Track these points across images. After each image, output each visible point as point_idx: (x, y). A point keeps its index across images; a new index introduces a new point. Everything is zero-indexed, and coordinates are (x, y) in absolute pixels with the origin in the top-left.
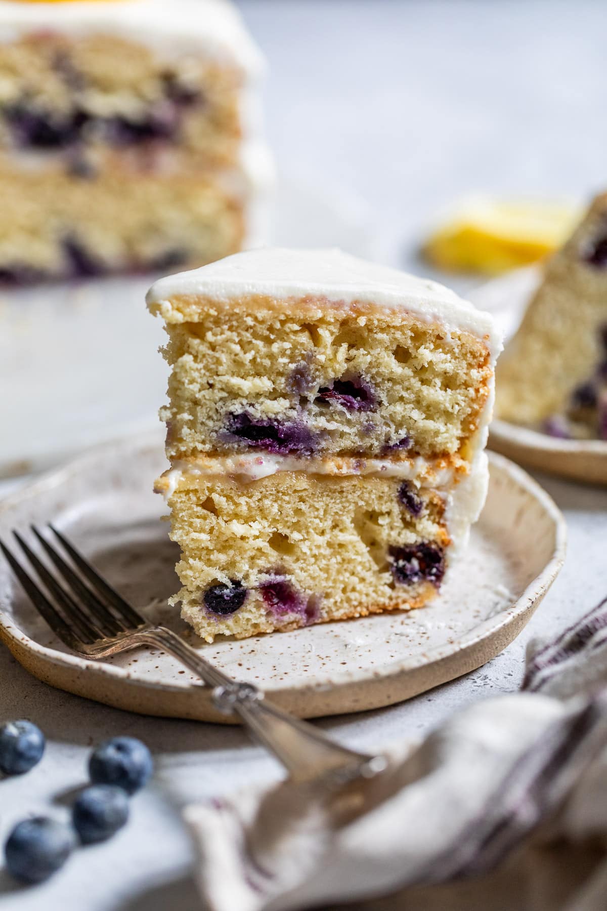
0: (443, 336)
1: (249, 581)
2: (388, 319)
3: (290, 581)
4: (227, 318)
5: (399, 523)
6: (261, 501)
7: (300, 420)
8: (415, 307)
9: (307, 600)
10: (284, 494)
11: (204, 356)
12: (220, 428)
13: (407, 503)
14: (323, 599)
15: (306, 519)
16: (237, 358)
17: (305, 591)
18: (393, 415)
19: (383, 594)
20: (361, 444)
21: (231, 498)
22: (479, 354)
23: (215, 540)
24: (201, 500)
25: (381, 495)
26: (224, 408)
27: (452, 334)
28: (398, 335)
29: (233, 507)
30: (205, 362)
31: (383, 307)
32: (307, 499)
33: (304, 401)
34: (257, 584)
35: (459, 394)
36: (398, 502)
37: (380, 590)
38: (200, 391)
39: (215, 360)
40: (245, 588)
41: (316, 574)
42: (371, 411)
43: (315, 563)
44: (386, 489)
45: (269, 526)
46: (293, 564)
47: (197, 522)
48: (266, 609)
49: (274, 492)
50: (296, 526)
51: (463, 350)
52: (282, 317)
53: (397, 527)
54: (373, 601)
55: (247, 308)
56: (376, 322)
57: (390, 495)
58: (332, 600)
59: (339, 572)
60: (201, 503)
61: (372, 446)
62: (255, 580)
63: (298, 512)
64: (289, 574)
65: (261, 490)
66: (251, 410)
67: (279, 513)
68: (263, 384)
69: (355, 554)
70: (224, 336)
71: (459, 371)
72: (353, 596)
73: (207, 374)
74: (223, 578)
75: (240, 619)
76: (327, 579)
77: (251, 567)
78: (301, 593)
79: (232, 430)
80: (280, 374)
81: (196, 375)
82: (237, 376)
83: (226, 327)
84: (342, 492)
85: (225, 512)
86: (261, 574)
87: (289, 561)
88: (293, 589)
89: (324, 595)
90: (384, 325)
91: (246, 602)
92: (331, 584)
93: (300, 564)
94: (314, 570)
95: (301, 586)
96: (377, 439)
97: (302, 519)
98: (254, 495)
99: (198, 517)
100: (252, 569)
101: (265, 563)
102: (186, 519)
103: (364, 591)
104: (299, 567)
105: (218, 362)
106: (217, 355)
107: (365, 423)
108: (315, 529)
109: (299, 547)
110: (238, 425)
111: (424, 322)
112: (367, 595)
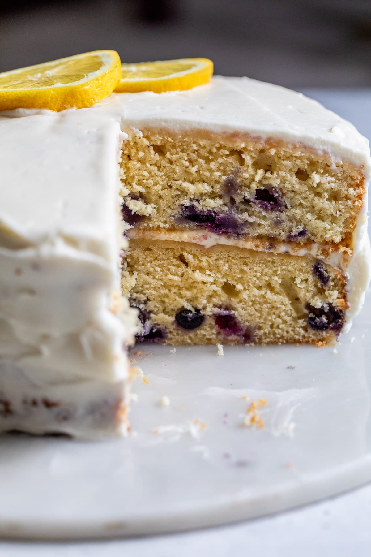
0: (330, 165)
1: (206, 311)
2: (291, 151)
3: (234, 314)
4: (180, 144)
5: (312, 288)
6: (217, 261)
7: (230, 213)
8: (310, 144)
9: (245, 328)
10: (233, 258)
11: (165, 167)
12: (176, 214)
13: (319, 275)
14: (256, 330)
15: (247, 277)
16: (187, 169)
17: (244, 323)
18: (295, 215)
19: (299, 334)
20: (272, 232)
21: (197, 256)
22: (355, 178)
23: (185, 281)
24: (176, 255)
25: (301, 268)
26: (178, 202)
27: (336, 164)
28: (298, 162)
29: (197, 262)
30: (165, 171)
31: (288, 143)
32: (249, 263)
33: (233, 201)
34: (211, 314)
35: (341, 204)
36: (313, 274)
37: (297, 330)
38: (162, 189)
39: (172, 170)
40: (203, 315)
41: (253, 313)
42: (280, 211)
43: (252, 305)
44: (304, 264)
45: (222, 278)
46: (237, 304)
47: (173, 268)
48: (216, 331)
49: (227, 256)
50: (240, 280)
51: (344, 174)
52: (217, 145)
53: (311, 291)
54: (291, 337)
55: (193, 138)
56: (282, 153)
57: (307, 269)
58: (262, 331)
59: (269, 314)
60: (176, 257)
61: (280, 234)
62: (210, 311)
63: (242, 271)
64: (234, 310)
65: (217, 254)
66: (196, 204)
67: (229, 270)
68: (204, 187)
69: (280, 304)
70: (177, 155)
71: (341, 189)
72: (277, 331)
73: (167, 179)
74: (188, 306)
75: (198, 334)
76: (260, 317)
77: (209, 302)
78: (241, 323)
79: (185, 215)
80: (217, 182)
81: (158, 179)
82: (188, 182)
83: (179, 149)
84: (273, 262)
85: (192, 265)
86: (215, 307)
87: (234, 301)
88: (236, 320)
89: (257, 327)
90: (288, 155)
91: (204, 323)
92: (262, 321)
93: (241, 305)
94: (251, 310)
95: (242, 319)
96: (284, 231)
97: (245, 276)
98: (212, 256)
99: (174, 265)
100: (209, 304)
101: (218, 301)
102: (165, 265)
103: (285, 329)
104: (241, 307)
105: (174, 171)
106: (173, 167)
107: (275, 219)
108: (254, 284)
109: (241, 293)
110: (188, 213)
111: (316, 155)
112: (287, 332)
